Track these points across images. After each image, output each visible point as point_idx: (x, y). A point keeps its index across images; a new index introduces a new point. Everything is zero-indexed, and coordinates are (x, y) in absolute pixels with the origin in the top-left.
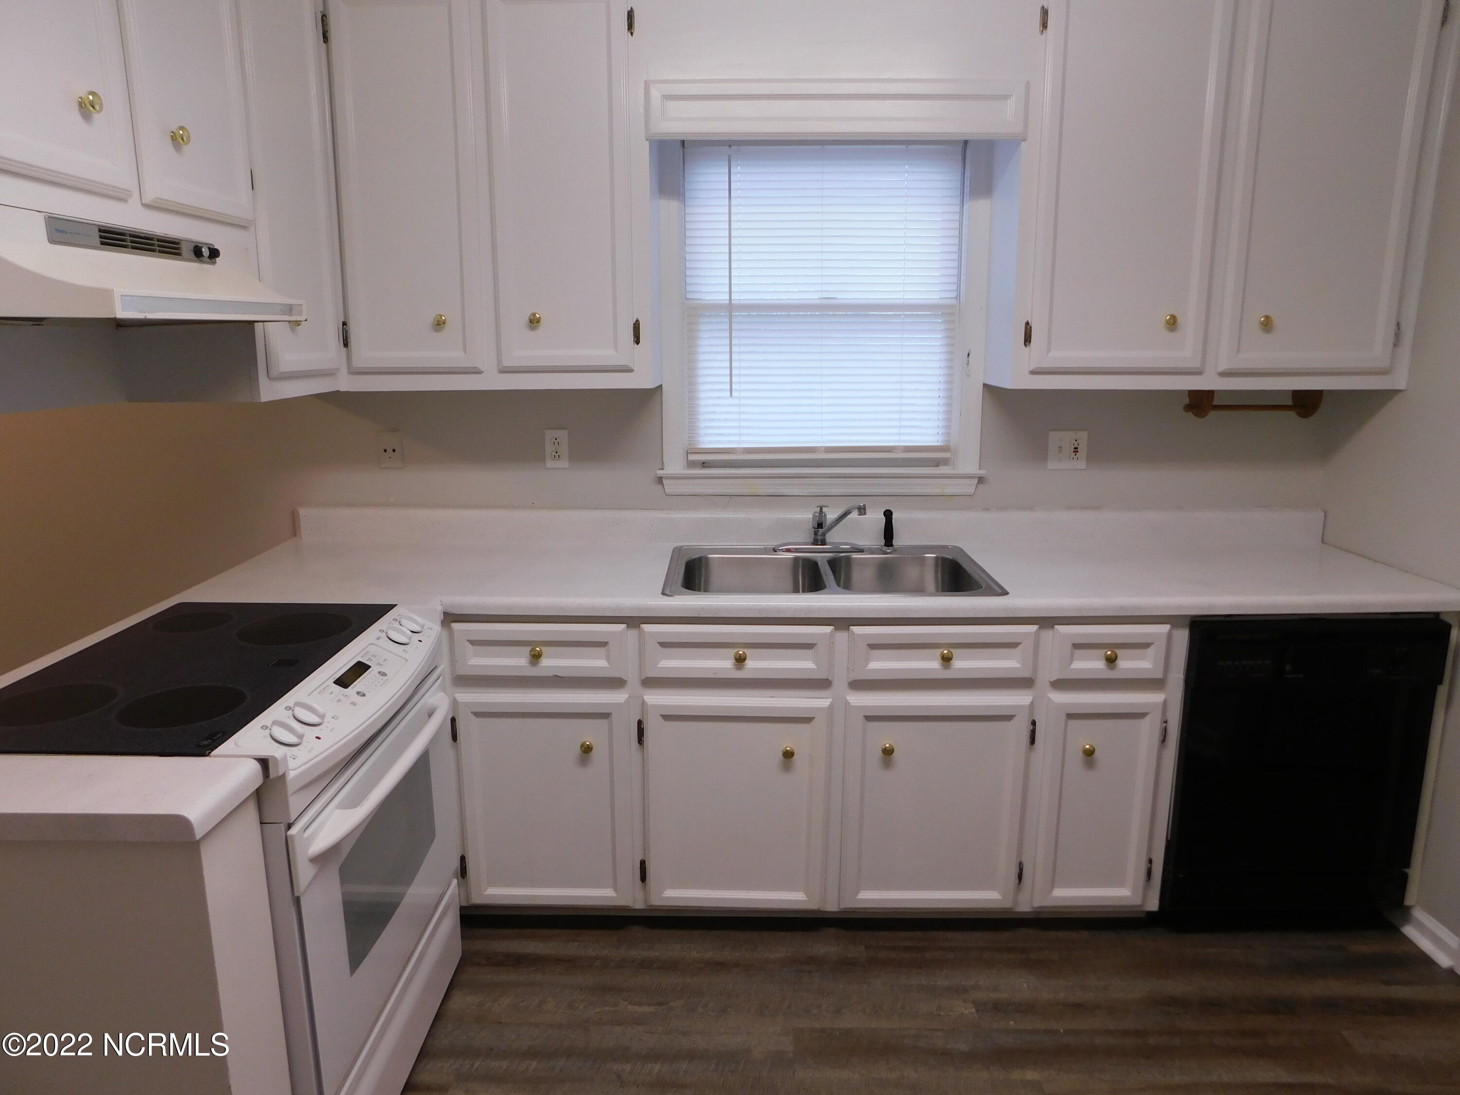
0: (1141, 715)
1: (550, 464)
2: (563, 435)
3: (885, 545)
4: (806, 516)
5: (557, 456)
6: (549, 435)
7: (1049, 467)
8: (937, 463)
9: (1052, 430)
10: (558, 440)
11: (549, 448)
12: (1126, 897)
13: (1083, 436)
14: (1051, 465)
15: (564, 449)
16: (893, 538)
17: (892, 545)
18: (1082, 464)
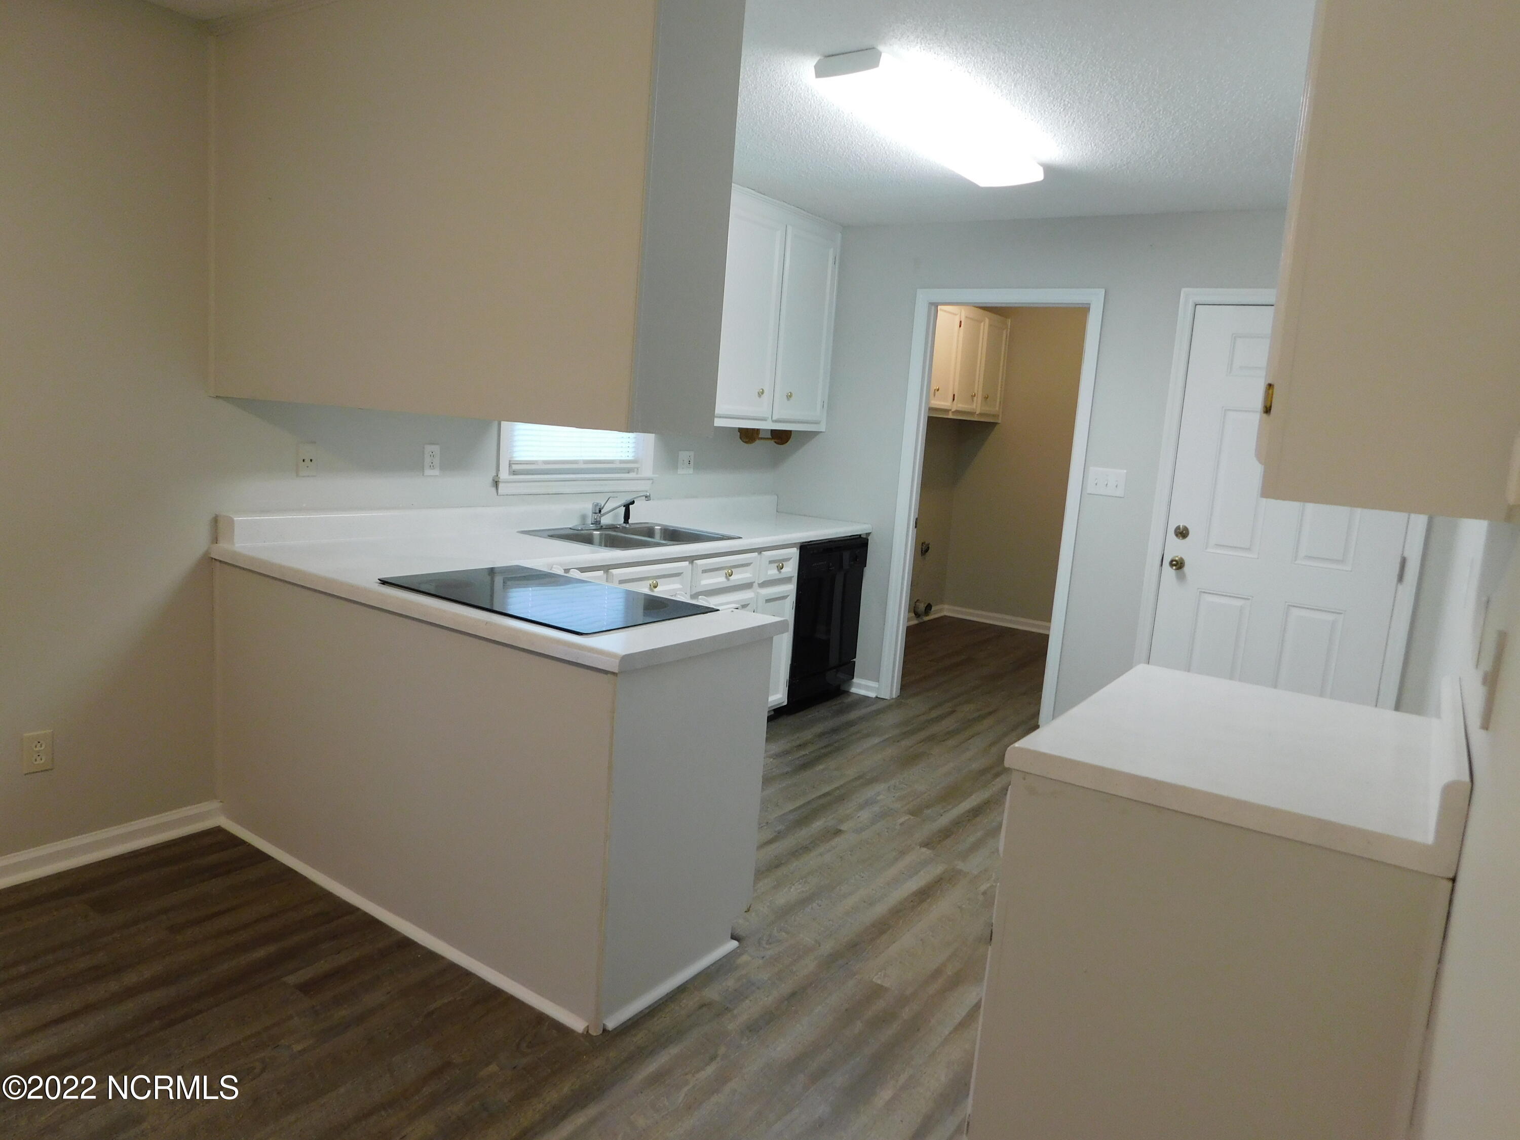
0: (784, 598)
1: (428, 472)
2: (436, 449)
3: (624, 523)
4: (587, 507)
5: (432, 467)
6: (429, 449)
7: (679, 473)
8: (629, 471)
9: (681, 451)
10: (433, 453)
11: (427, 460)
12: (780, 699)
13: (692, 453)
14: (680, 471)
15: (437, 461)
16: (629, 518)
17: (628, 523)
18: (691, 471)
